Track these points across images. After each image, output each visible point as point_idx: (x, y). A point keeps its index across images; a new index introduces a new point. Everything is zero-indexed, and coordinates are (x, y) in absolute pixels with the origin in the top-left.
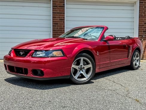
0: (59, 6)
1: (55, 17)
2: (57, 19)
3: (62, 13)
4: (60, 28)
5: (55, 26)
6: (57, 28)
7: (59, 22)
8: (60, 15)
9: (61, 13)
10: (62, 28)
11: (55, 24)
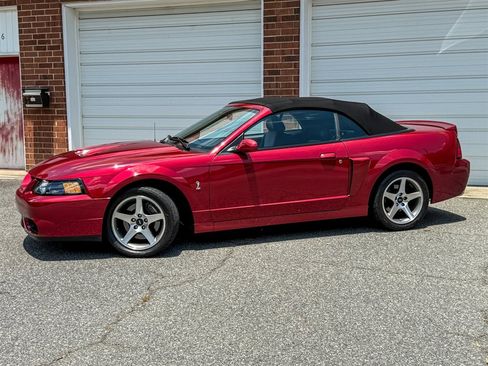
0: (284, 19)
1: (272, 53)
2: (276, 59)
3: (291, 39)
4: (286, 86)
5: (272, 79)
6: (277, 86)
7: (281, 66)
8: (284, 46)
9: (287, 39)
10: (290, 85)
11: (270, 73)
